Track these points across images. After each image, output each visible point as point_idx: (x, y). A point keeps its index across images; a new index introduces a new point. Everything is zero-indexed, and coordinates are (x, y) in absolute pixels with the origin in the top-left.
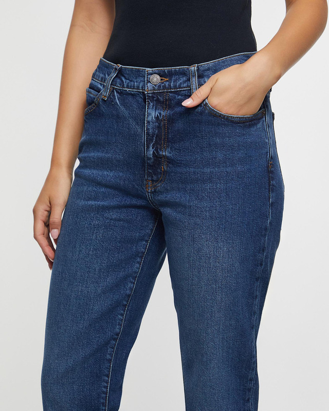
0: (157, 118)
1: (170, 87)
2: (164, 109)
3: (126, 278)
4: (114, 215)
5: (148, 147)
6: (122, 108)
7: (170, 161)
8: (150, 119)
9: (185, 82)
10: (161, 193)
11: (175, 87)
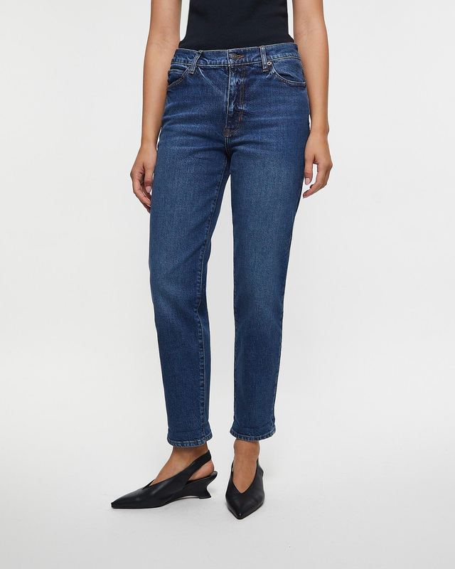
0: (237, 83)
1: (246, 62)
2: (241, 77)
3: (210, 200)
4: (201, 155)
5: (230, 104)
6: (207, 79)
7: (245, 113)
8: (232, 84)
9: (256, 57)
10: (237, 137)
11: (250, 61)
